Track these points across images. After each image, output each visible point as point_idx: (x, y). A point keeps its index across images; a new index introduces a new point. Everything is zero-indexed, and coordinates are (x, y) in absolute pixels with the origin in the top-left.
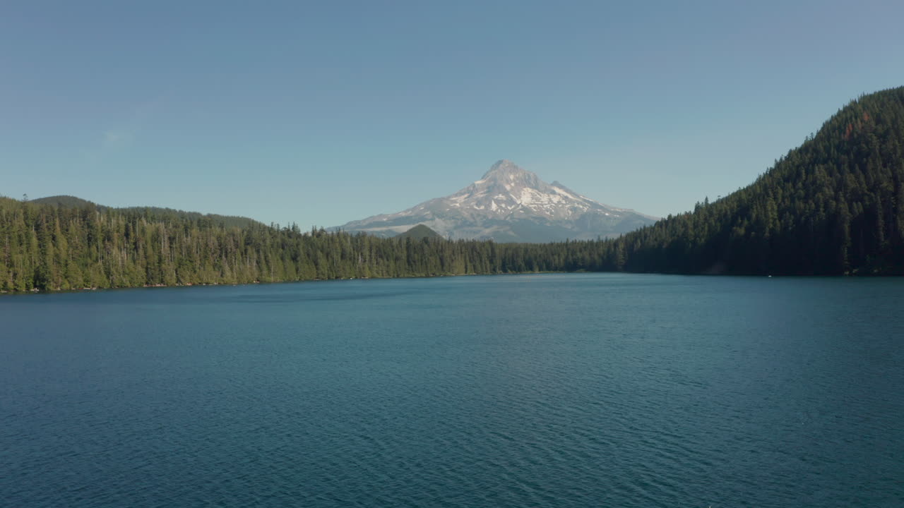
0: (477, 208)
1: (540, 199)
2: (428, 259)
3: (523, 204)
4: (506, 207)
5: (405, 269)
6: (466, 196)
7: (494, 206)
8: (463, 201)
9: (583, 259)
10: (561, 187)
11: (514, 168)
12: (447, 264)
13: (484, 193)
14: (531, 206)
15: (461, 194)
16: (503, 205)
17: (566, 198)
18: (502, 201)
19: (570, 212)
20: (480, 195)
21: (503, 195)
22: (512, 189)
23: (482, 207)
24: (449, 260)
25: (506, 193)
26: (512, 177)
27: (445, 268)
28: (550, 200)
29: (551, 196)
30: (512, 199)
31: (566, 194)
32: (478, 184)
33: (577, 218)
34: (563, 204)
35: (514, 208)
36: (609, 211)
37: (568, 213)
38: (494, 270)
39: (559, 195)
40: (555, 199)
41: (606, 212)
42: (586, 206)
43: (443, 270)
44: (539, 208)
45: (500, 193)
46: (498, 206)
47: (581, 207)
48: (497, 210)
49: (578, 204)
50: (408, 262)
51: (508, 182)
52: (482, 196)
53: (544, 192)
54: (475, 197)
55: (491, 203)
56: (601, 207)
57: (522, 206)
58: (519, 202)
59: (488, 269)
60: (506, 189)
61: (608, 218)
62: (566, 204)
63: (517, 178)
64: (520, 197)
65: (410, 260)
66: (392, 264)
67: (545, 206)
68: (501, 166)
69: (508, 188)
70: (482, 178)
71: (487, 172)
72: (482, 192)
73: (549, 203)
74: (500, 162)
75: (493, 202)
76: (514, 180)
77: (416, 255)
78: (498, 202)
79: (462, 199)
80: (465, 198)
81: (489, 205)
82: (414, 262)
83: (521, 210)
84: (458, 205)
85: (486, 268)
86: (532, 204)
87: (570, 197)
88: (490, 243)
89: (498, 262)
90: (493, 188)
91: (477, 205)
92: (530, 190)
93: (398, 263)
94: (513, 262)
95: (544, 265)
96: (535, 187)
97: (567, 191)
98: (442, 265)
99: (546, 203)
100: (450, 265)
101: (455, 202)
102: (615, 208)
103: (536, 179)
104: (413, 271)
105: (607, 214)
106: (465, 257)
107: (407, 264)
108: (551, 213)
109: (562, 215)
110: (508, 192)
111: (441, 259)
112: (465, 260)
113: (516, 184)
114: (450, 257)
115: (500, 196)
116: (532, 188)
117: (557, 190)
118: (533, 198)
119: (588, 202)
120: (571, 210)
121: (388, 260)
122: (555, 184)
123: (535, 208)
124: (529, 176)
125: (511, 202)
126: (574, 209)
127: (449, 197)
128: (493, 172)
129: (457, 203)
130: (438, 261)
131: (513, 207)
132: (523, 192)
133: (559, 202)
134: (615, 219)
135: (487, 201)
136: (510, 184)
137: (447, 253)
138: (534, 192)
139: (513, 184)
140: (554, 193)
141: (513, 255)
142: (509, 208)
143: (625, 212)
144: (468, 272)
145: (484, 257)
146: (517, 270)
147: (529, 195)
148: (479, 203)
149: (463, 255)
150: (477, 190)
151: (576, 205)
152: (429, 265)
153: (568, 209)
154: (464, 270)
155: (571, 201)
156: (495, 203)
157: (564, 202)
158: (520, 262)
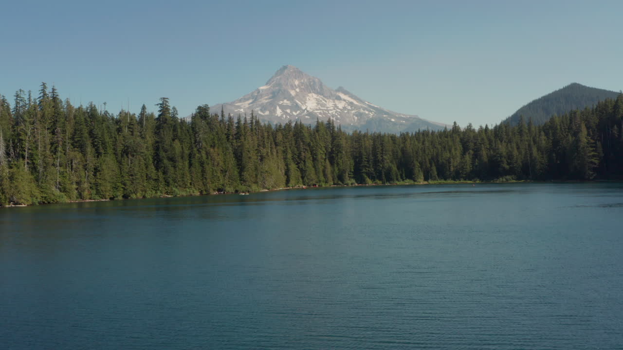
0: (262, 114)
1: (326, 105)
2: (207, 154)
3: (308, 109)
4: (291, 112)
5: (148, 178)
6: (251, 101)
7: (279, 112)
8: (247, 106)
9: (510, 156)
10: (346, 93)
11: (299, 74)
12: (250, 166)
13: (270, 98)
14: (316, 111)
15: (245, 99)
16: (288, 111)
17: (351, 104)
18: (287, 107)
19: (356, 118)
20: (264, 101)
21: (288, 100)
22: (297, 95)
23: (267, 113)
24: (254, 157)
25: (291, 98)
26: (297, 83)
27: (246, 174)
28: (336, 106)
29: (337, 102)
30: (297, 104)
31: (351, 100)
32: (262, 90)
33: (363, 123)
34: (349, 110)
35: (299, 114)
36: (395, 117)
37: (354, 119)
38: (341, 178)
39: (345, 100)
40: (341, 105)
41: (392, 118)
42: (371, 112)
43: (243, 180)
44: (324, 114)
45: (285, 98)
46: (283, 111)
47: (367, 112)
48: (282, 116)
49: (364, 110)
50: (157, 161)
51: (293, 87)
52: (267, 101)
53: (329, 97)
54: (260, 103)
55: (276, 108)
56: (386, 113)
57: (308, 111)
58: (304, 108)
59: (330, 176)
60: (291, 95)
61: (394, 124)
62: (352, 110)
63: (302, 84)
64: (305, 103)
65: (162, 154)
66: (109, 163)
67: (330, 112)
68: (286, 71)
69: (293, 93)
70: (267, 84)
71: (272, 78)
72: (266, 97)
73: (334, 109)
74: (285, 68)
75: (278, 108)
76: (299, 86)
77: (177, 145)
78: (283, 108)
79: (246, 104)
80: (249, 104)
81: (275, 111)
82: (172, 159)
83: (306, 115)
84: (242, 110)
85: (325, 175)
86: (317, 110)
87: (355, 102)
88: (330, 125)
89: (347, 163)
90: (277, 94)
91: (261, 110)
92: (315, 96)
93: (127, 161)
94: (376, 162)
95: (434, 168)
96: (320, 92)
97: (352, 96)
98: (241, 168)
99: (332, 108)
100: (256, 169)
101: (239, 107)
102: (400, 114)
103: (321, 85)
104: (168, 184)
105: (393, 120)
106: (285, 152)
107: (152, 167)
108: (337, 119)
109: (348, 120)
110: (293, 97)
111: (238, 156)
112: (285, 159)
113: (300, 89)
114: (258, 151)
115: (285, 101)
116: (318, 93)
117: (342, 96)
118: (318, 104)
119: (373, 108)
120: (357, 116)
121: (98, 154)
122: (341, 89)
123: (320, 113)
124: (314, 81)
125: (296, 107)
126: (360, 115)
127: (234, 102)
128: (278, 77)
129: (241, 108)
130: (232, 162)
131: (298, 112)
132: (307, 98)
133: (345, 108)
134: (401, 124)
135: (272, 106)
136: (294, 90)
137: (250, 143)
138: (320, 97)
139: (298, 90)
140: (339, 98)
141: (374, 148)
142: (294, 113)
143: (410, 118)
144: (292, 182)
145: (321, 155)
146: (384, 177)
147: (314, 101)
148: (263, 109)
149: (280, 148)
150: (261, 95)
151: (362, 111)
152: (208, 168)
153: (354, 115)
154: (284, 178)
155: (356, 107)
156: (280, 108)
157: (349, 108)
158: (388, 162)
